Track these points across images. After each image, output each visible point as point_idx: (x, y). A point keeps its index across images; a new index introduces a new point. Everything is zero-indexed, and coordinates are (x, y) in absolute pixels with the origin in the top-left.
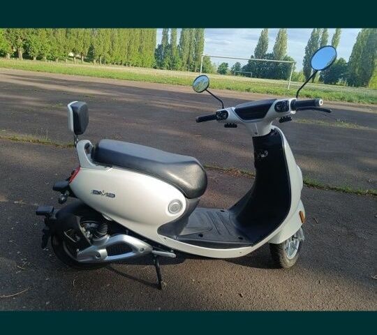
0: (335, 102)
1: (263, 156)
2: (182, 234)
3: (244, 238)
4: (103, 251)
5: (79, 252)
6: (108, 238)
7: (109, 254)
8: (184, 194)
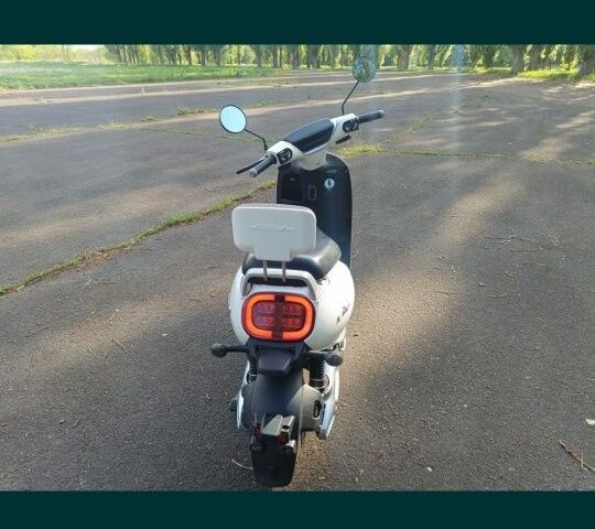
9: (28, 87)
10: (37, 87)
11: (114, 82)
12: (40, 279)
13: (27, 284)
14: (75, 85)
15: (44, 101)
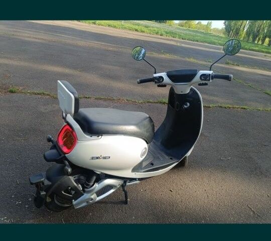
0: (153, 36)
1: (186, 107)
2: (143, 166)
3: (173, 158)
4: (94, 196)
5: (74, 202)
6: (97, 185)
7: (98, 196)
8: (146, 142)
9: (179, 38)
10: (182, 39)
11: (214, 43)
12: (101, 99)
13: (96, 99)
14: (197, 41)
15: (179, 44)
